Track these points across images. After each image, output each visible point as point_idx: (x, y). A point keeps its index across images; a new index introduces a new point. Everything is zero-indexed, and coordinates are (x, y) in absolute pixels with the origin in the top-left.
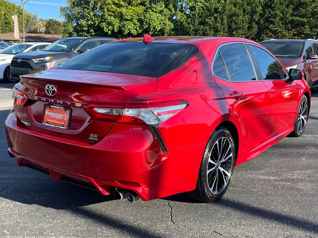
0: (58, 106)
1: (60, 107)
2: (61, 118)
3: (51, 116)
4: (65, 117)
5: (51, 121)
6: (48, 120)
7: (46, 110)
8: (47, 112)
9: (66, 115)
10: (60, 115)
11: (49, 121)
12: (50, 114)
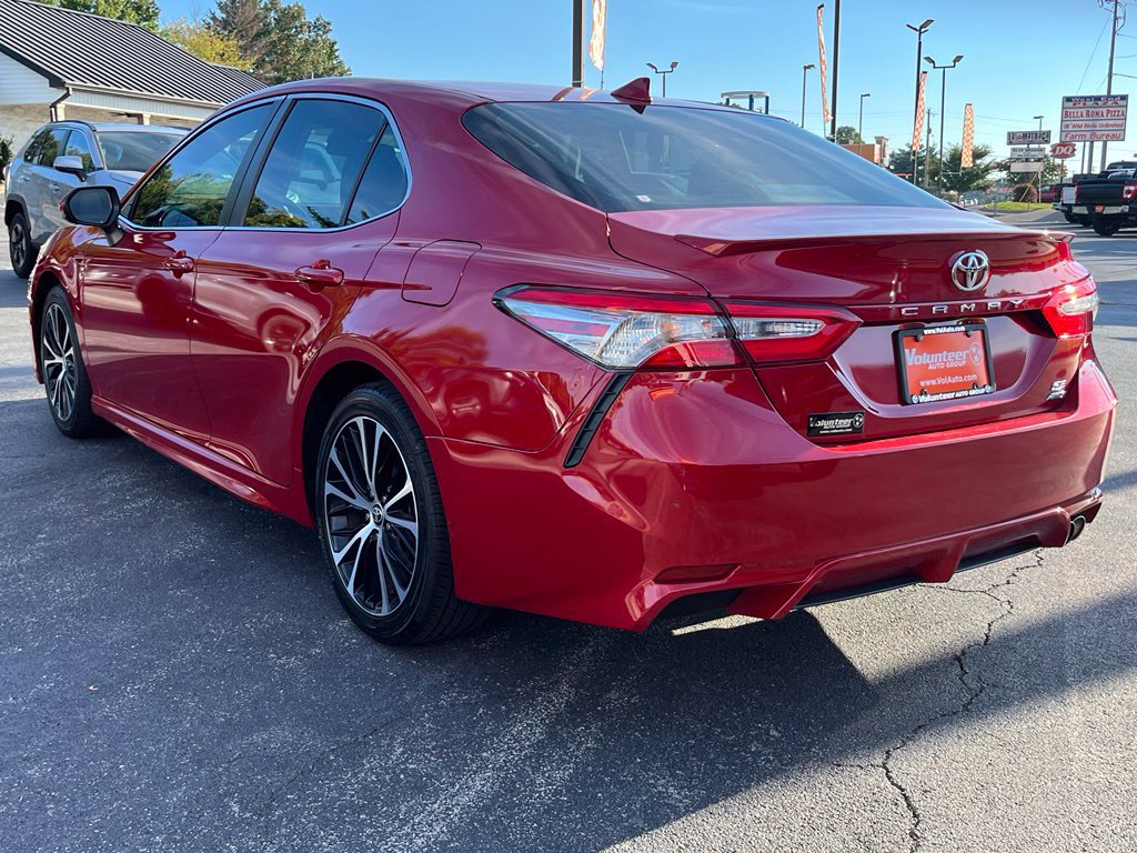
0: (947, 327)
1: (954, 326)
2: (964, 363)
3: (930, 367)
4: (973, 355)
5: (934, 382)
6: (922, 384)
7: (907, 351)
8: (912, 357)
9: (974, 349)
10: (957, 355)
11: (928, 383)
12: (924, 359)
